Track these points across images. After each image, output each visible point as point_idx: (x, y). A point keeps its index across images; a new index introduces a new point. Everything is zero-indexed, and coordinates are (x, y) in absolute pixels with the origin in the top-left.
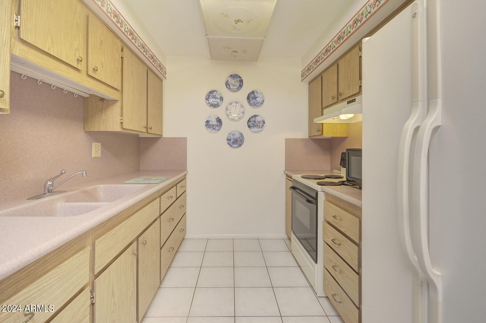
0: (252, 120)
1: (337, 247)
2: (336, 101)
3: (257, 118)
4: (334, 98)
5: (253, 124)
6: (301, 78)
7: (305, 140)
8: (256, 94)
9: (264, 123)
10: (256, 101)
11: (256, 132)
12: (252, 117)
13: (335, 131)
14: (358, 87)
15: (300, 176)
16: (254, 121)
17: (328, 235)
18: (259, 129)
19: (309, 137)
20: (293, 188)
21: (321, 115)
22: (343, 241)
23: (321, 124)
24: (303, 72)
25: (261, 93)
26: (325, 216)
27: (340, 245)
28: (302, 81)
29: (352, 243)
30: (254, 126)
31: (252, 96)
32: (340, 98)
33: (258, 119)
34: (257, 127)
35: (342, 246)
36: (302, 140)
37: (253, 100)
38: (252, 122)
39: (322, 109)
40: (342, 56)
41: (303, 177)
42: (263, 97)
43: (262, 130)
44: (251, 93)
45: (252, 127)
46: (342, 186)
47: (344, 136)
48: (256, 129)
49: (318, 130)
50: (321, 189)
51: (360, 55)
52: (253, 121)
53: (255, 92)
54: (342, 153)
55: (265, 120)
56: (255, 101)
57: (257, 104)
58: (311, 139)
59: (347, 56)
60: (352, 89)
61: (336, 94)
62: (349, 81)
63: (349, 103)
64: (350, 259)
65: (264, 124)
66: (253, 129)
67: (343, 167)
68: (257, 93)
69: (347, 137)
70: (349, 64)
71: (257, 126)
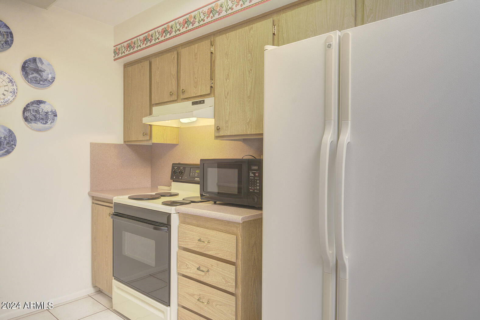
0: (31, 108)
1: (203, 276)
2: (176, 99)
3: (42, 106)
4: (172, 94)
5: (35, 116)
6: (113, 55)
7: (120, 145)
8: (39, 65)
9: (56, 116)
10: (39, 77)
11: (39, 130)
12: (33, 103)
13: (165, 136)
14: (209, 88)
15: (127, 196)
16: (36, 111)
17: (187, 265)
18: (46, 125)
19: (125, 142)
20: (117, 214)
21: (149, 114)
22: (212, 265)
23: (149, 126)
24: (118, 47)
25: (49, 64)
26: (180, 243)
27: (208, 271)
28: (115, 60)
29: (225, 264)
30: (36, 120)
31: (32, 66)
32: (182, 97)
33: (44, 108)
34: (41, 121)
35: (211, 272)
36: (116, 146)
37: (32, 74)
38: (32, 112)
39: (151, 105)
40: (185, 44)
41: (130, 198)
42: (53, 72)
43: (51, 128)
44: (29, 60)
45: (31, 120)
46: (192, 203)
47: (175, 142)
48: (39, 125)
49: (144, 133)
50: (174, 211)
51: (212, 51)
52: (33, 110)
53: (37, 60)
54: (173, 164)
55: (57, 111)
56: (37, 75)
57: (41, 83)
58: (127, 145)
59: (193, 46)
60: (200, 88)
61: (175, 89)
62: (196, 78)
63: (194, 103)
64: (225, 283)
65: (55, 118)
66: (33, 125)
67: (173, 181)
68: (42, 63)
69: (177, 145)
70: (196, 57)
71: (42, 119)
